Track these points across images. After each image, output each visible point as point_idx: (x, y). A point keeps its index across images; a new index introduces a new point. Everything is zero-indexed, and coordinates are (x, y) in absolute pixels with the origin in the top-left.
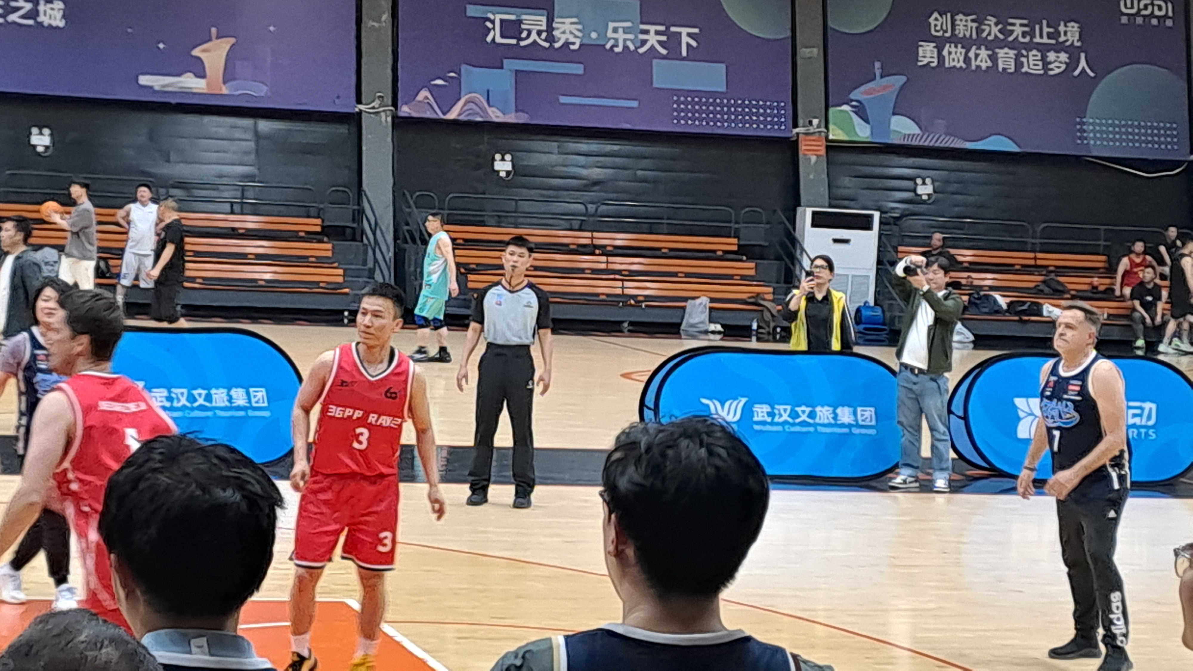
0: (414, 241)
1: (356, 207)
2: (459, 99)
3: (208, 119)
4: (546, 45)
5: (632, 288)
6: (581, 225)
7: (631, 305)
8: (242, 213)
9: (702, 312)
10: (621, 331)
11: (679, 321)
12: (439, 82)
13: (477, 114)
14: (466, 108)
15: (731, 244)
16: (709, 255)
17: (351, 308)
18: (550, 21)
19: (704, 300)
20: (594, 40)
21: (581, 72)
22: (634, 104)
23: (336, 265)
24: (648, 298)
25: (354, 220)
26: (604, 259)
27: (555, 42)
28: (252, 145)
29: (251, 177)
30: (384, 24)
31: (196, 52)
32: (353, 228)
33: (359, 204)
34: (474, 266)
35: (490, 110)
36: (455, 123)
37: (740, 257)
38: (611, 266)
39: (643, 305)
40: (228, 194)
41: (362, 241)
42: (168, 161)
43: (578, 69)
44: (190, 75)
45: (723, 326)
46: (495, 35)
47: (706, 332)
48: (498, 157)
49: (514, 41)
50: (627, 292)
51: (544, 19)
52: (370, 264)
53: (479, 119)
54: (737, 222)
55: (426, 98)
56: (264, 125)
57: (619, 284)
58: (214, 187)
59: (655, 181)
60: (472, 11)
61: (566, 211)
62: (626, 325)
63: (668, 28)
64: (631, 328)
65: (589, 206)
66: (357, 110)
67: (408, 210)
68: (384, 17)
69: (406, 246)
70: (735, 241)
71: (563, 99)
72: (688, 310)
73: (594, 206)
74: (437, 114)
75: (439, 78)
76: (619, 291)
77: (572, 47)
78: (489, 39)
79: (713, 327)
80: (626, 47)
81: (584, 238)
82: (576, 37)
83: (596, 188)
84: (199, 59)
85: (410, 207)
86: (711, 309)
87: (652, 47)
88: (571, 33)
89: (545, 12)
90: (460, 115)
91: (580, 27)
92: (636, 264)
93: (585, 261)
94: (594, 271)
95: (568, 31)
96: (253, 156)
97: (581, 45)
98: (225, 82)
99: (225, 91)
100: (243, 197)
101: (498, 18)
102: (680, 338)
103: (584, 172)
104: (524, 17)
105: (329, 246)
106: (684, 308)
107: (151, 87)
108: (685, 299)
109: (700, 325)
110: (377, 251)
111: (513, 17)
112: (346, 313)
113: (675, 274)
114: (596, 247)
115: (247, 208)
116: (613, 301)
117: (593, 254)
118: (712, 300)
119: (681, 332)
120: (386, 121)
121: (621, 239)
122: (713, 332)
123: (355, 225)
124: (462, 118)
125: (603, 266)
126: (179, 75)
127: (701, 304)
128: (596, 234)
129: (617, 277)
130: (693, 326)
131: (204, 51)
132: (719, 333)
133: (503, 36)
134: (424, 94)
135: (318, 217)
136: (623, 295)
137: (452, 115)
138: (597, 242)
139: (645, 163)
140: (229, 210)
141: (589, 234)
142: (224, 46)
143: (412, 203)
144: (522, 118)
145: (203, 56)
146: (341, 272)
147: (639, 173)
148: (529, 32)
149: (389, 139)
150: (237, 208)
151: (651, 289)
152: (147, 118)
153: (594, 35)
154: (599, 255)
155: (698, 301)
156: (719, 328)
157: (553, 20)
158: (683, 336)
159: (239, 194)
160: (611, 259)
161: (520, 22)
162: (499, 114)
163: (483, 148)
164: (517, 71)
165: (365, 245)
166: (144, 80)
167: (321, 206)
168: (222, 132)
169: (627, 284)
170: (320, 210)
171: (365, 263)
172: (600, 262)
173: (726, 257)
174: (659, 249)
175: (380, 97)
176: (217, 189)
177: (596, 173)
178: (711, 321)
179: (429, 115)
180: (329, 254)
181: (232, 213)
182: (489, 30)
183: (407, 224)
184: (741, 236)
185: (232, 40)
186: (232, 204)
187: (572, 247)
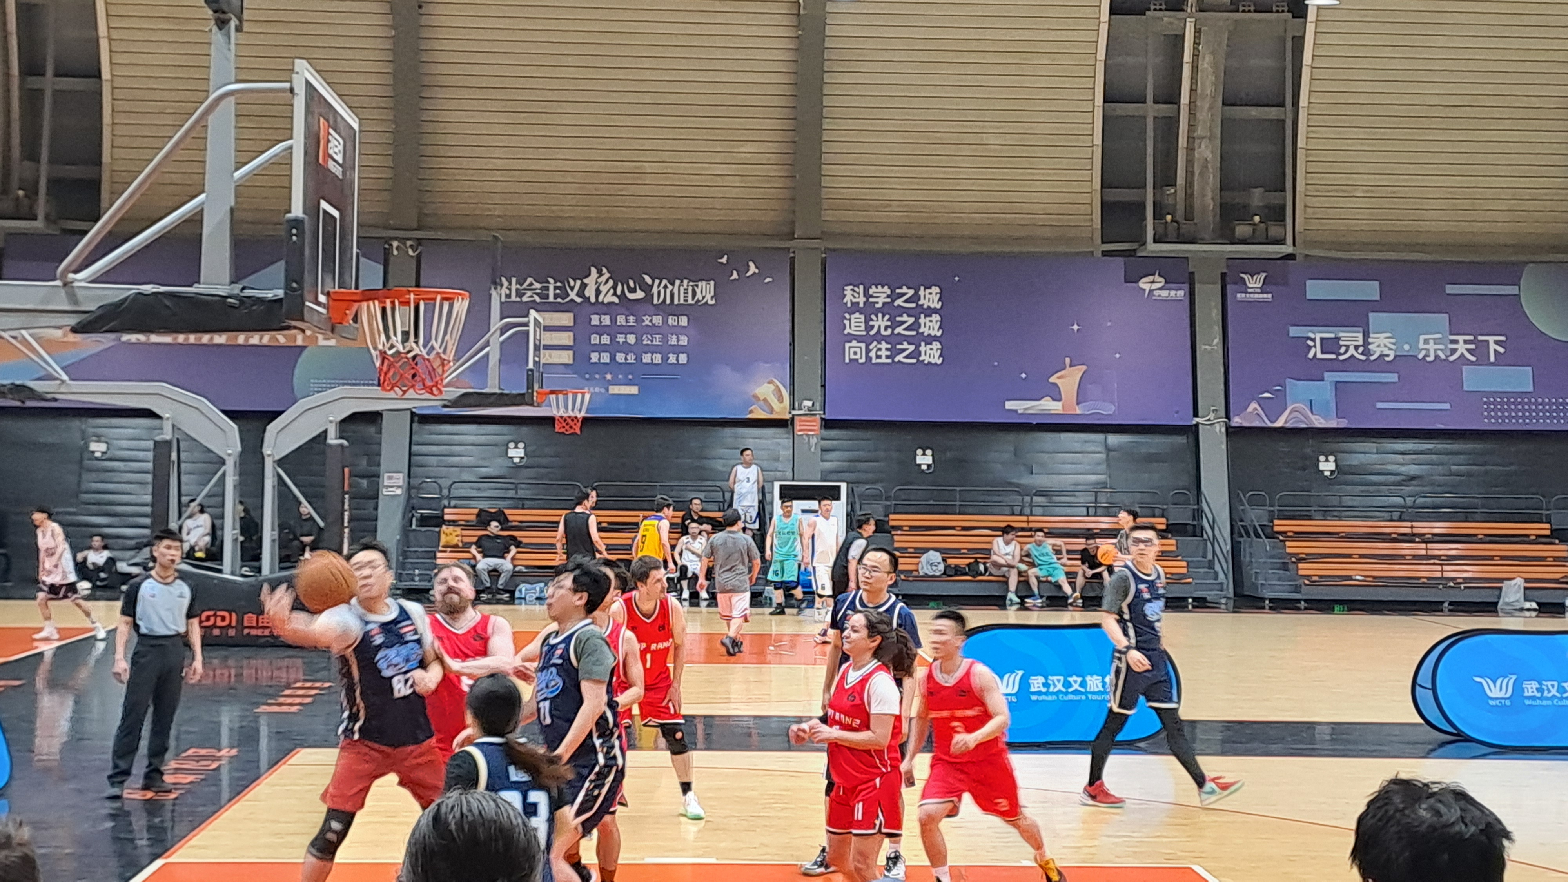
0: (1248, 535)
1: (1196, 507)
2: (1286, 409)
3: (1065, 436)
4: (1363, 358)
5: (1451, 571)
6: (1400, 516)
7: (1450, 587)
8: (1095, 516)
9: (1518, 592)
10: (1442, 611)
11: (1495, 600)
12: (1267, 395)
13: (1302, 422)
14: (1291, 416)
15: (1544, 529)
16: (1523, 539)
17: (1195, 595)
18: (1366, 335)
19: (1519, 581)
20: (1408, 351)
21: (1396, 379)
22: (1447, 406)
23: (1180, 558)
24: (1466, 580)
25: (1194, 519)
26: (1423, 546)
27: (1371, 355)
28: (1103, 456)
29: (1104, 485)
30: (1216, 348)
31: (1052, 380)
32: (1194, 526)
33: (1198, 503)
34: (1304, 556)
35: (1313, 417)
36: (1282, 430)
37: (1553, 540)
38: (1430, 553)
39: (1462, 586)
40: (1082, 499)
41: (1202, 536)
42: (1032, 473)
43: (1393, 378)
44: (1048, 398)
45: (1538, 604)
46: (1316, 352)
47: (1522, 610)
48: (1322, 458)
49: (1333, 356)
50: (1446, 575)
51: (1360, 335)
52: (1210, 556)
53: (1303, 426)
54: (1548, 510)
55: (1256, 409)
56: (1114, 439)
57: (1439, 568)
58: (1072, 493)
59: (1470, 475)
60: (1294, 331)
61: (1386, 504)
62: (1446, 605)
63: (1475, 338)
64: (1451, 607)
65: (1408, 499)
66: (1194, 422)
67: (1242, 508)
68: (1216, 341)
69: (1241, 539)
70: (1548, 526)
71: (1380, 405)
72: (1504, 590)
73: (1413, 499)
74: (1264, 421)
75: (1268, 392)
76: (1439, 575)
77: (1387, 359)
78: (1311, 355)
79: (1528, 605)
80: (1437, 357)
81: (1405, 527)
82: (1390, 349)
83: (1413, 482)
84: (1055, 384)
85: (1243, 505)
86: (1526, 588)
87: (1462, 354)
88: (1385, 346)
89: (1361, 329)
90: (1286, 422)
91: (1393, 341)
92: (1453, 549)
93: (1406, 548)
94: (1415, 557)
95: (1382, 345)
96: (1104, 467)
97: (1396, 356)
98: (1078, 404)
99: (1078, 412)
100: (1096, 502)
101: (1318, 337)
102: (1498, 616)
103: (1403, 469)
104: (1341, 334)
105: (1173, 542)
106: (1500, 589)
107: (1016, 411)
108: (1501, 580)
109: (1517, 604)
110: (1216, 544)
111: (1332, 335)
112: (1190, 600)
113: (1491, 558)
114: (1415, 535)
115: (1099, 511)
116: (1432, 583)
117: (1413, 542)
118: (1527, 580)
119: (1499, 610)
120: (1220, 431)
121: (1439, 527)
122: (1528, 610)
123: (1195, 523)
124: (1288, 425)
125: (1423, 552)
126: (1039, 400)
127: (1515, 584)
128: (1415, 524)
129: (1437, 562)
130: (1508, 604)
131: (1059, 378)
132: (1535, 610)
133: (1323, 352)
134: (1254, 405)
135: (1163, 516)
136: (1442, 578)
137: (1279, 424)
138: (1415, 531)
139: (1461, 458)
140: (1085, 513)
141: (1409, 524)
142: (1078, 372)
143: (1245, 502)
144: (1343, 424)
145: (1059, 382)
146: (1184, 564)
147: (1454, 468)
148: (1348, 347)
149: (1224, 447)
150: (1092, 511)
151: (1469, 571)
152: (1011, 437)
153: (1406, 347)
154: (1419, 542)
155: (1513, 582)
156: (1534, 605)
157: (1369, 337)
158: (1500, 614)
159: (1093, 499)
160: (1430, 546)
161: (1338, 339)
162: (1322, 421)
163: (1308, 450)
164: (1337, 382)
165: (1205, 540)
166: (1009, 405)
167: (1165, 507)
168: (1077, 447)
169: (1446, 568)
170: (1164, 510)
171: (1204, 556)
172: (1420, 549)
173: (1539, 539)
174: (1476, 535)
175: (1214, 411)
176: (1075, 496)
177: (1413, 469)
178: (1526, 599)
179: (1257, 424)
180: (1174, 548)
181: (1088, 515)
182: (1310, 347)
183: (1242, 521)
184: (1552, 521)
185: (1084, 368)
186: (1088, 508)
187: (1394, 536)
